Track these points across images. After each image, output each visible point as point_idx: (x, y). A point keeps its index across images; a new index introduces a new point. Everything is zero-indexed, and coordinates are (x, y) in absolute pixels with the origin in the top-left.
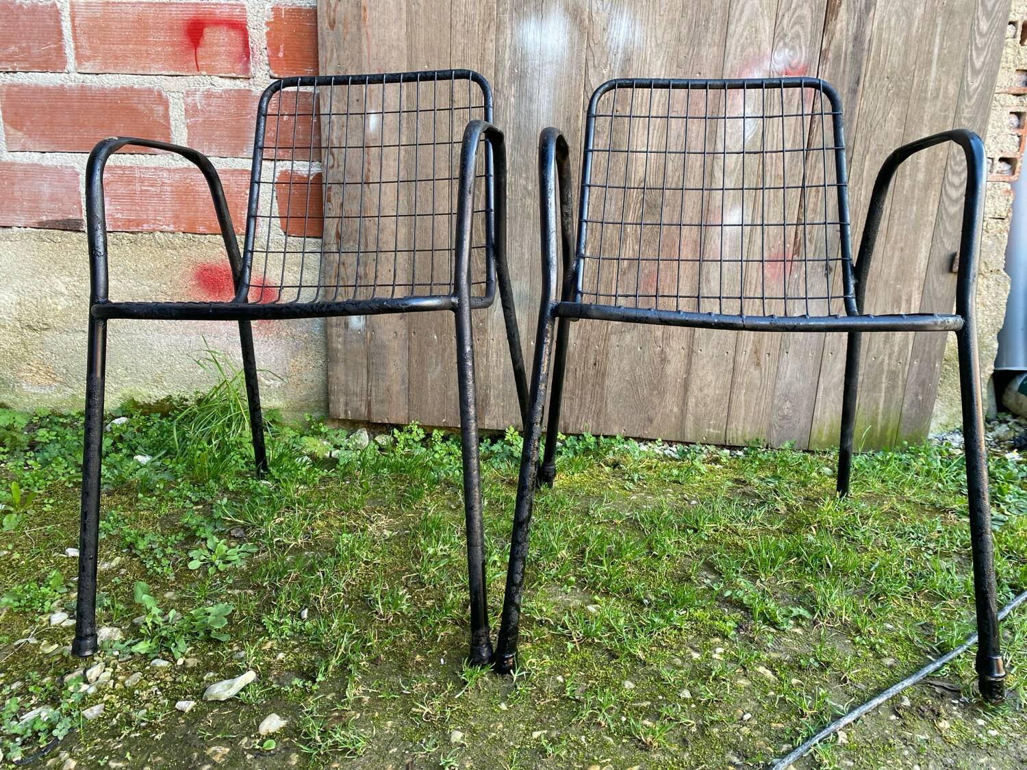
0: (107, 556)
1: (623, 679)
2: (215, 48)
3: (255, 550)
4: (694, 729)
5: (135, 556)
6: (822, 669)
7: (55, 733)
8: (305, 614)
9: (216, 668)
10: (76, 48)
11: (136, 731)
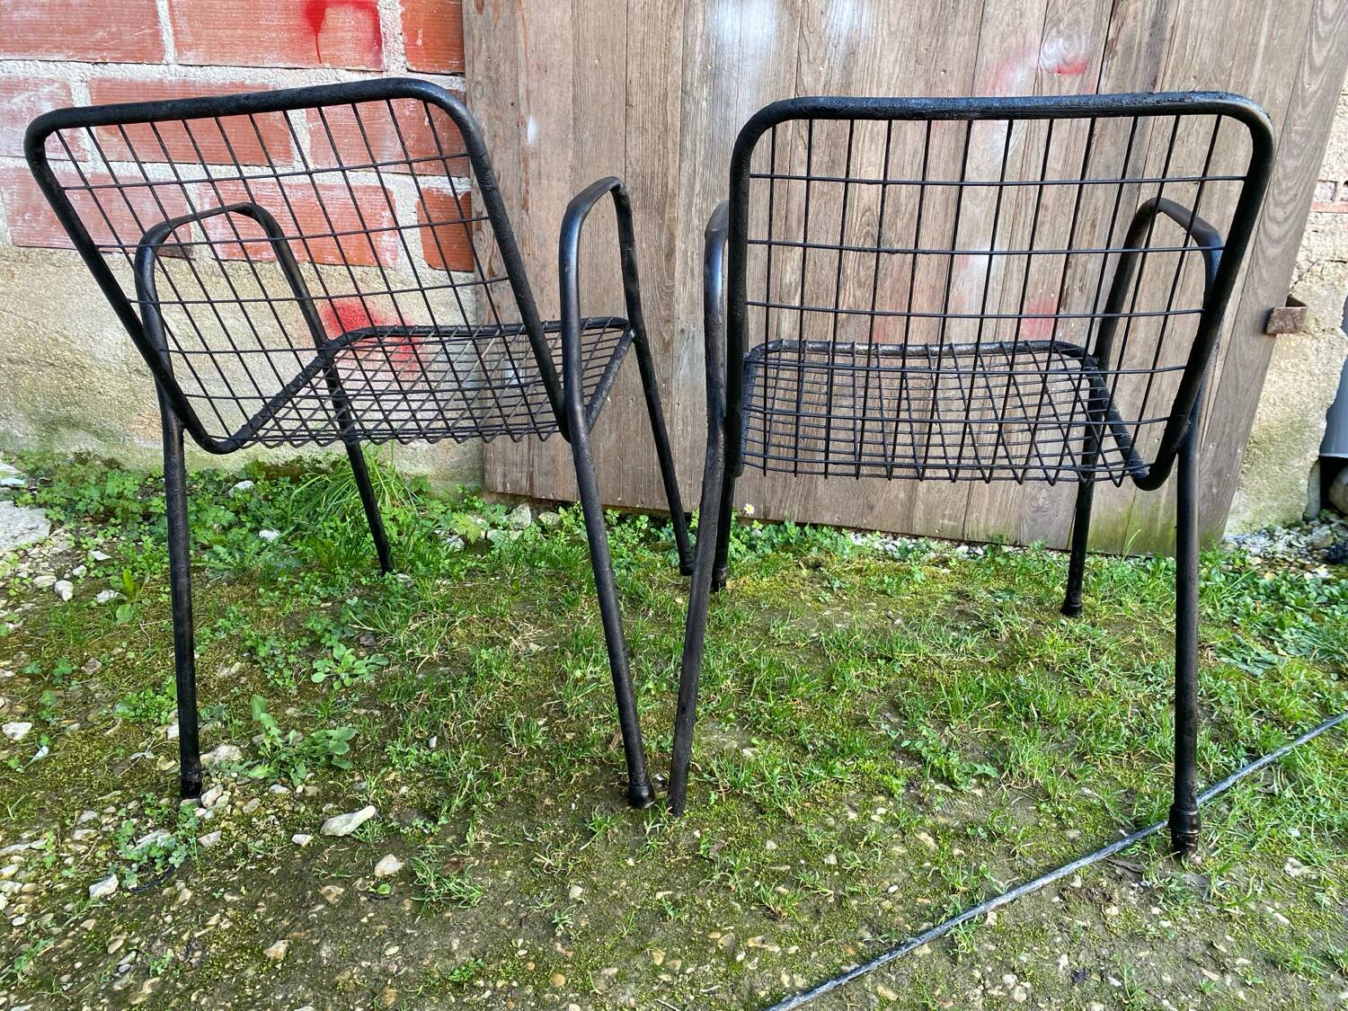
0: (227, 660)
1: (766, 838)
2: (340, 34)
3: (385, 662)
4: (831, 900)
5: (256, 662)
6: (993, 840)
7: (171, 860)
8: (433, 742)
9: (336, 799)
10: (175, 33)
11: (252, 863)
